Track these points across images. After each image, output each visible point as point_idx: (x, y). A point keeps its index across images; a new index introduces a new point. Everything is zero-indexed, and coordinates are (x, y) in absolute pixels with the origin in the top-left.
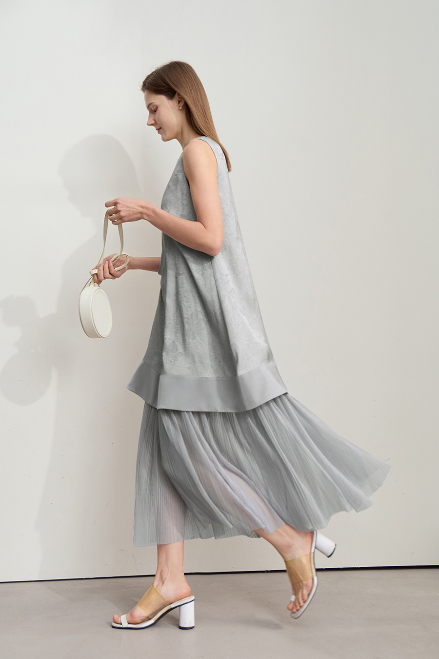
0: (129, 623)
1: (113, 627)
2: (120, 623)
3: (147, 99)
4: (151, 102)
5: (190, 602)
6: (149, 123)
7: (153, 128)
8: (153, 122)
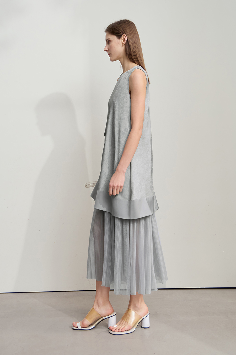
0: (82, 327)
1: (73, 329)
2: (77, 327)
3: (107, 36)
4: (109, 38)
5: (114, 316)
6: (105, 50)
7: (107, 53)
8: (108, 50)
